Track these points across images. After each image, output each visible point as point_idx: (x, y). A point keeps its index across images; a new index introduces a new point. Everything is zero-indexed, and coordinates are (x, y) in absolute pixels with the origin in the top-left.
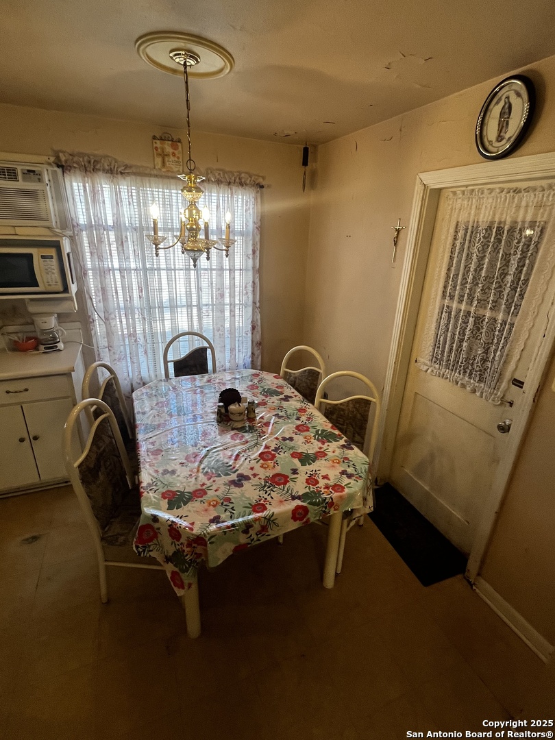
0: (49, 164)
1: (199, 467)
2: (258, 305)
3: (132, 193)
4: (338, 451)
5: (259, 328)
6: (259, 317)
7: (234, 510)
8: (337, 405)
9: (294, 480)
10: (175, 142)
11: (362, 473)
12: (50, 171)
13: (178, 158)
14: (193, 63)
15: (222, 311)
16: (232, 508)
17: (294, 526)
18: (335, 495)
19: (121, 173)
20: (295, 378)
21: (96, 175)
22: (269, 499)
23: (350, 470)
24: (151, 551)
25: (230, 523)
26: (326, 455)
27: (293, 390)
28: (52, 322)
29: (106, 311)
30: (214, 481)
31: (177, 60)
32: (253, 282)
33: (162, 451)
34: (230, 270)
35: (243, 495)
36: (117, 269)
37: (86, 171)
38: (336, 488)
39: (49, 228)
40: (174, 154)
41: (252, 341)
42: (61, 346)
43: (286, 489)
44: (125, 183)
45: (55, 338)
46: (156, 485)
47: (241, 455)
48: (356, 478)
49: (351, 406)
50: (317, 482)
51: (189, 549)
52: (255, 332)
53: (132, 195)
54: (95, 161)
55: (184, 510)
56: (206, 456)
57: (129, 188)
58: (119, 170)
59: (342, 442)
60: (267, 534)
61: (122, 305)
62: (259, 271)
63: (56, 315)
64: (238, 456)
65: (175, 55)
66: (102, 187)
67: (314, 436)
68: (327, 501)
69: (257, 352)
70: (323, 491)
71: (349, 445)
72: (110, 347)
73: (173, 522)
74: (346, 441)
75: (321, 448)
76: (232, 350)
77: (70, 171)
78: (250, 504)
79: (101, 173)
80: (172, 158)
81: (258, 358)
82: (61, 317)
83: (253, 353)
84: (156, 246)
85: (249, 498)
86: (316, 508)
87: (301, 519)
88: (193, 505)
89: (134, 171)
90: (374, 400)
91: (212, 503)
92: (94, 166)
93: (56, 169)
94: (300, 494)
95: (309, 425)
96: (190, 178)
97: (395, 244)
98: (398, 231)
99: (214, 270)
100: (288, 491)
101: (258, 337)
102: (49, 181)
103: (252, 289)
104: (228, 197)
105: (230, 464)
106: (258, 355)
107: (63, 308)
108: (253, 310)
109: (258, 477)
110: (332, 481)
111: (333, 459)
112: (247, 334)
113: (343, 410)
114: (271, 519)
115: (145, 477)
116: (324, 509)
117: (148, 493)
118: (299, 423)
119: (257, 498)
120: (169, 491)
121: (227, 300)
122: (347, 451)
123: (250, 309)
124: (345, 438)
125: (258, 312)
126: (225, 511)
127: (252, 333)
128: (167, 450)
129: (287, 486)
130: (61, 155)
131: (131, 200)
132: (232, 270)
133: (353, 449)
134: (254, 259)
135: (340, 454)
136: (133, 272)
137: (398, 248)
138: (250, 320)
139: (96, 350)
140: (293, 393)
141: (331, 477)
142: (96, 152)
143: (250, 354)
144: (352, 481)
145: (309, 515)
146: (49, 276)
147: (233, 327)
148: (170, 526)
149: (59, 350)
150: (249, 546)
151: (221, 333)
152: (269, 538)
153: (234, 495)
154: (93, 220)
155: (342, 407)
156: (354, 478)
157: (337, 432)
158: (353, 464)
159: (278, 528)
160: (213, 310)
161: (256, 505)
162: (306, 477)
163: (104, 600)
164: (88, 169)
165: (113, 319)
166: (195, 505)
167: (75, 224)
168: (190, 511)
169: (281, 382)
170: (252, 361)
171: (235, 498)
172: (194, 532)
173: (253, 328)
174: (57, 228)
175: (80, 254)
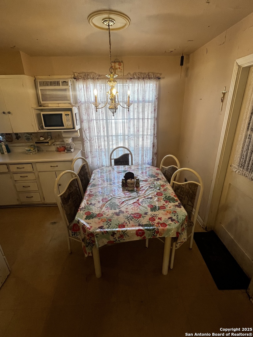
0: (71, 78)
1: (105, 204)
2: (156, 135)
3: (101, 87)
4: (172, 207)
5: (156, 146)
6: (156, 141)
7: (111, 225)
8: (180, 185)
9: (143, 217)
10: (120, 63)
11: (180, 220)
12: (72, 81)
13: (121, 69)
14: (112, 24)
15: (138, 138)
16: (110, 224)
17: (137, 238)
18: (161, 228)
19: (98, 79)
20: (166, 170)
21: (88, 81)
22: (128, 223)
23: (174, 218)
24: (78, 235)
25: (106, 230)
26: (165, 208)
27: (163, 176)
28: (70, 141)
29: (90, 137)
30: (108, 211)
31: (105, 24)
32: (154, 124)
33: (94, 195)
34: (142, 119)
35: (117, 219)
36: (95, 120)
37: (84, 79)
38: (162, 225)
39: (70, 103)
40: (119, 68)
41: (153, 152)
42: (72, 150)
43: (138, 221)
44: (99, 83)
45: (71, 147)
46: (85, 209)
47: (125, 202)
48: (176, 222)
49: (187, 186)
50: (155, 220)
51: (88, 237)
52: (154, 148)
53: (101, 88)
54: (87, 75)
55: (91, 221)
56: (110, 200)
57: (100, 85)
58: (97, 77)
59: (177, 203)
60: (123, 239)
61: (96, 135)
62: (157, 119)
63: (72, 138)
64: (123, 202)
65: (104, 21)
66: (90, 86)
67: (163, 199)
68: (155, 230)
69: (155, 158)
70: (155, 224)
71: (180, 205)
72: (91, 152)
73: (84, 225)
74: (179, 203)
75: (164, 205)
76: (142, 156)
77: (78, 80)
78: (118, 224)
79: (90, 80)
80: (119, 70)
81: (155, 160)
82: (74, 139)
83: (153, 158)
84: (96, 107)
85: (119, 221)
86: (149, 232)
87: (141, 236)
88: (95, 219)
89: (103, 77)
90: (200, 184)
91: (103, 220)
92: (87, 77)
93: (74, 80)
94: (144, 224)
95: (163, 193)
96: (111, 76)
97: (222, 101)
98: (224, 94)
99: (136, 119)
100: (139, 221)
101: (155, 151)
102: (71, 85)
103: (153, 128)
104: (143, 85)
105: (119, 205)
106: (155, 159)
107: (74, 135)
108: (154, 137)
109: (128, 213)
110: (162, 221)
111: (167, 210)
112: (150, 149)
113: (183, 188)
114: (125, 233)
115: (83, 205)
116: (153, 234)
117: (81, 211)
118: (159, 191)
119: (123, 222)
120: (89, 212)
121: (141, 133)
122: (177, 208)
123: (152, 137)
124: (179, 202)
125: (156, 138)
126: (107, 225)
127: (153, 149)
128: (95, 195)
129: (139, 219)
130: (75, 74)
131: (101, 90)
132: (143, 119)
133: (181, 207)
134: (155, 113)
135: (173, 209)
136: (101, 120)
137: (224, 103)
138: (152, 142)
139: (86, 153)
140: (162, 177)
141: (163, 219)
142: (89, 71)
143: (151, 158)
144: (173, 223)
145: (145, 235)
146: (68, 122)
147: (143, 145)
148: (82, 226)
149: (72, 152)
150: (115, 242)
151: (137, 148)
152: (124, 241)
153: (114, 219)
154: (86, 100)
155: (183, 186)
156: (175, 222)
157: (176, 198)
158: (177, 215)
159: (129, 237)
160: (134, 138)
161: (121, 225)
162: (150, 217)
163: (70, 252)
164: (85, 79)
165: (92, 140)
166: (96, 220)
167: (80, 101)
168: (93, 222)
169: (159, 172)
170: (153, 162)
171: (113, 220)
172: (90, 231)
173: (153, 146)
174: (73, 103)
175: (81, 113)
